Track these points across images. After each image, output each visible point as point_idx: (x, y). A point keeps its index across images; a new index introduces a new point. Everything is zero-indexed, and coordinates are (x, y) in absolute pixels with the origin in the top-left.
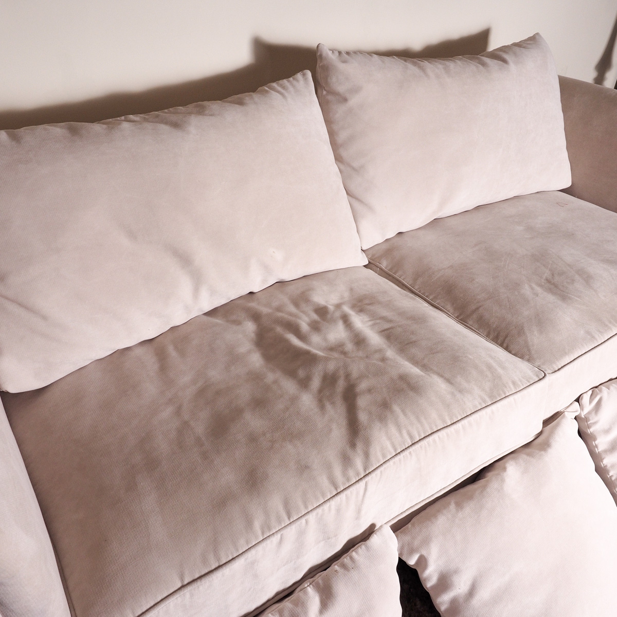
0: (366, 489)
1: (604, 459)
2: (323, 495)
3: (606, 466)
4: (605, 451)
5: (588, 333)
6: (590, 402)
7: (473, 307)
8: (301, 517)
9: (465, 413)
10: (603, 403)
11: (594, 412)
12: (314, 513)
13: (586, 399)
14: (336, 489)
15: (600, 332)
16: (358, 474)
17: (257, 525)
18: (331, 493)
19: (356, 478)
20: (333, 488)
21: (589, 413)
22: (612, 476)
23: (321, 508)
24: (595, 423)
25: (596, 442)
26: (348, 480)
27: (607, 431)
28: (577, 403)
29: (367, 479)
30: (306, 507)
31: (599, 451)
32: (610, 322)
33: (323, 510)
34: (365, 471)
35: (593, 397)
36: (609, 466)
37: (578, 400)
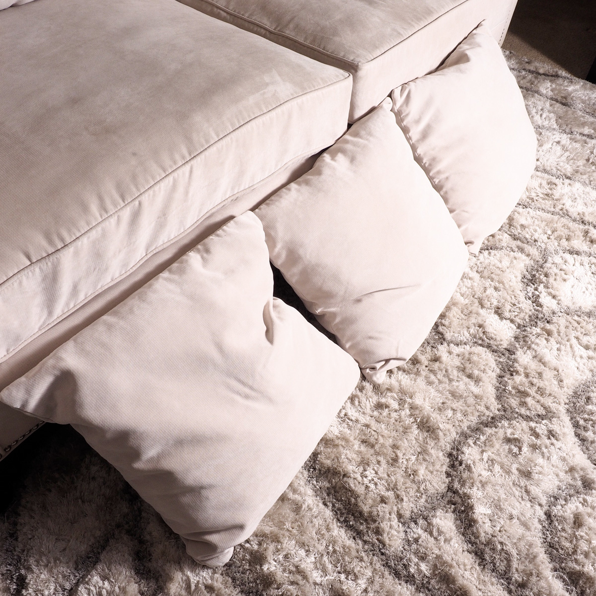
0: (191, 172)
1: (417, 148)
2: (153, 178)
3: (420, 155)
4: (418, 141)
5: (394, 30)
6: (401, 96)
7: (288, 18)
8: (135, 199)
9: (279, 102)
10: (412, 95)
11: (405, 105)
12: (146, 195)
13: (397, 94)
14: (165, 171)
15: (404, 29)
16: (183, 158)
17: (94, 208)
18: (160, 175)
19: (182, 162)
20: (161, 171)
21: (401, 106)
22: (425, 163)
23: (152, 189)
24: (407, 115)
25: (410, 134)
26: (175, 163)
27: (418, 121)
28: (389, 98)
29: (192, 162)
30: (138, 190)
31: (413, 142)
32: (412, 21)
33: (154, 191)
34: (190, 155)
35: (403, 91)
36: (422, 154)
37: (390, 96)
